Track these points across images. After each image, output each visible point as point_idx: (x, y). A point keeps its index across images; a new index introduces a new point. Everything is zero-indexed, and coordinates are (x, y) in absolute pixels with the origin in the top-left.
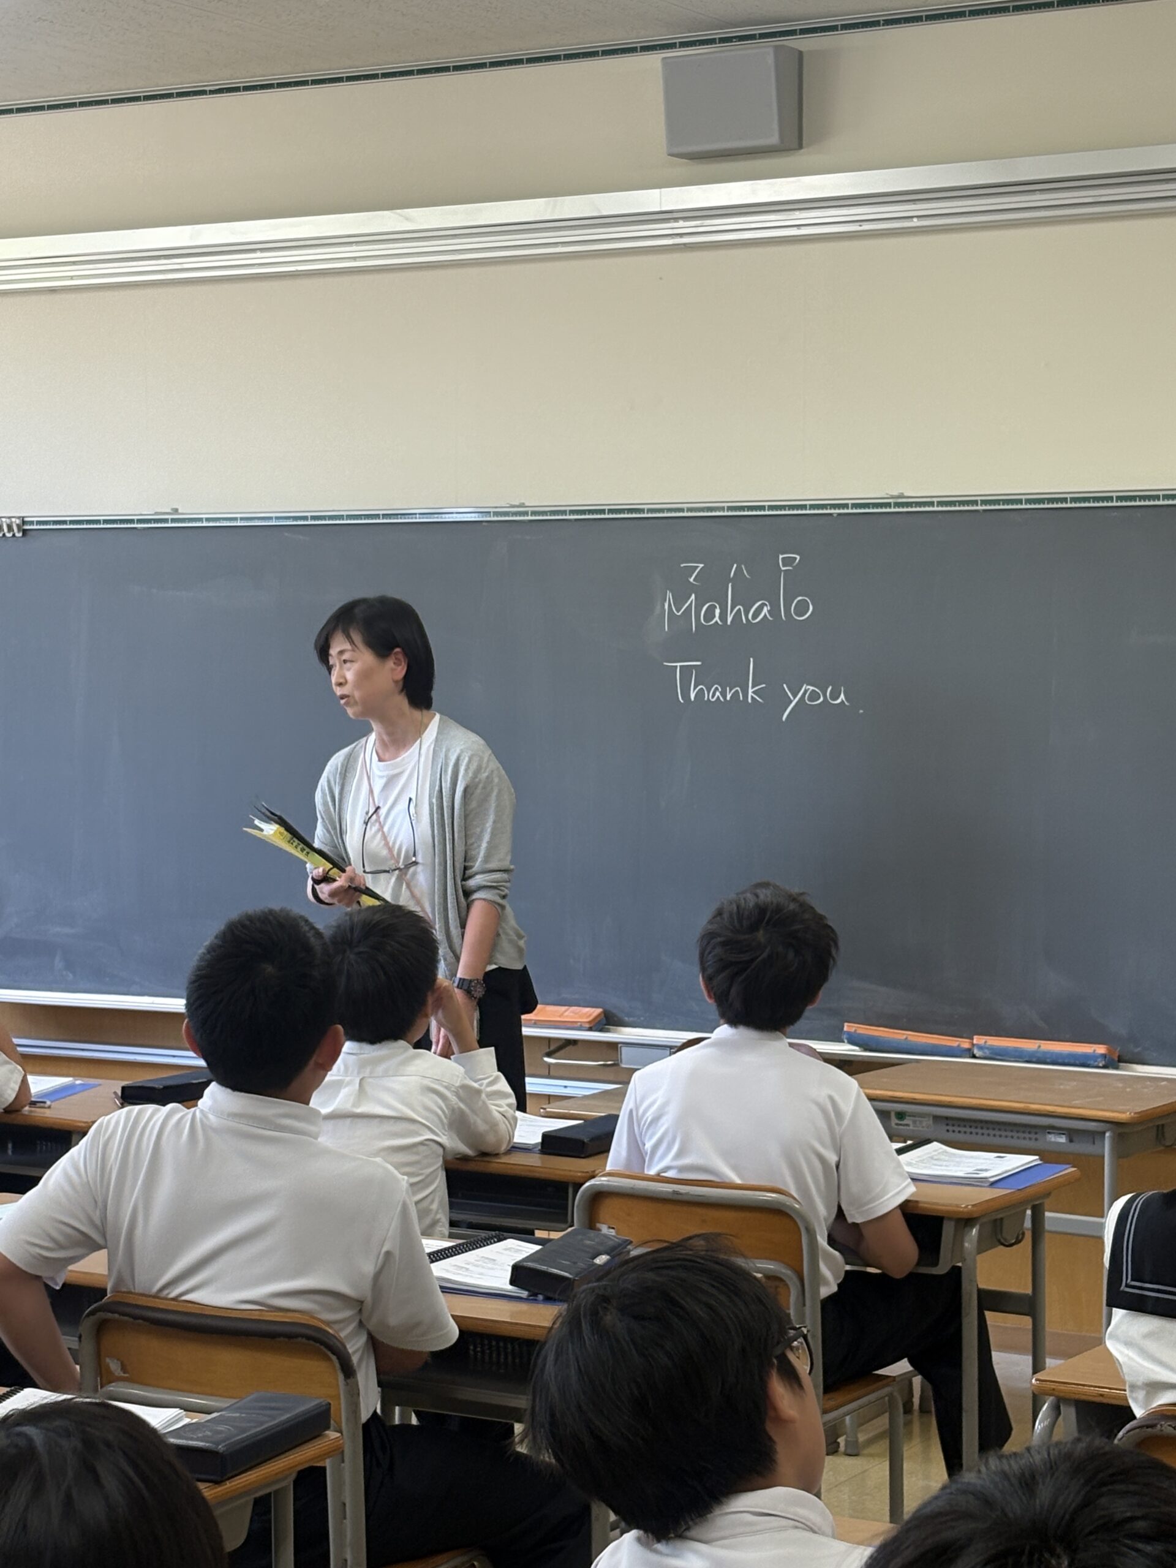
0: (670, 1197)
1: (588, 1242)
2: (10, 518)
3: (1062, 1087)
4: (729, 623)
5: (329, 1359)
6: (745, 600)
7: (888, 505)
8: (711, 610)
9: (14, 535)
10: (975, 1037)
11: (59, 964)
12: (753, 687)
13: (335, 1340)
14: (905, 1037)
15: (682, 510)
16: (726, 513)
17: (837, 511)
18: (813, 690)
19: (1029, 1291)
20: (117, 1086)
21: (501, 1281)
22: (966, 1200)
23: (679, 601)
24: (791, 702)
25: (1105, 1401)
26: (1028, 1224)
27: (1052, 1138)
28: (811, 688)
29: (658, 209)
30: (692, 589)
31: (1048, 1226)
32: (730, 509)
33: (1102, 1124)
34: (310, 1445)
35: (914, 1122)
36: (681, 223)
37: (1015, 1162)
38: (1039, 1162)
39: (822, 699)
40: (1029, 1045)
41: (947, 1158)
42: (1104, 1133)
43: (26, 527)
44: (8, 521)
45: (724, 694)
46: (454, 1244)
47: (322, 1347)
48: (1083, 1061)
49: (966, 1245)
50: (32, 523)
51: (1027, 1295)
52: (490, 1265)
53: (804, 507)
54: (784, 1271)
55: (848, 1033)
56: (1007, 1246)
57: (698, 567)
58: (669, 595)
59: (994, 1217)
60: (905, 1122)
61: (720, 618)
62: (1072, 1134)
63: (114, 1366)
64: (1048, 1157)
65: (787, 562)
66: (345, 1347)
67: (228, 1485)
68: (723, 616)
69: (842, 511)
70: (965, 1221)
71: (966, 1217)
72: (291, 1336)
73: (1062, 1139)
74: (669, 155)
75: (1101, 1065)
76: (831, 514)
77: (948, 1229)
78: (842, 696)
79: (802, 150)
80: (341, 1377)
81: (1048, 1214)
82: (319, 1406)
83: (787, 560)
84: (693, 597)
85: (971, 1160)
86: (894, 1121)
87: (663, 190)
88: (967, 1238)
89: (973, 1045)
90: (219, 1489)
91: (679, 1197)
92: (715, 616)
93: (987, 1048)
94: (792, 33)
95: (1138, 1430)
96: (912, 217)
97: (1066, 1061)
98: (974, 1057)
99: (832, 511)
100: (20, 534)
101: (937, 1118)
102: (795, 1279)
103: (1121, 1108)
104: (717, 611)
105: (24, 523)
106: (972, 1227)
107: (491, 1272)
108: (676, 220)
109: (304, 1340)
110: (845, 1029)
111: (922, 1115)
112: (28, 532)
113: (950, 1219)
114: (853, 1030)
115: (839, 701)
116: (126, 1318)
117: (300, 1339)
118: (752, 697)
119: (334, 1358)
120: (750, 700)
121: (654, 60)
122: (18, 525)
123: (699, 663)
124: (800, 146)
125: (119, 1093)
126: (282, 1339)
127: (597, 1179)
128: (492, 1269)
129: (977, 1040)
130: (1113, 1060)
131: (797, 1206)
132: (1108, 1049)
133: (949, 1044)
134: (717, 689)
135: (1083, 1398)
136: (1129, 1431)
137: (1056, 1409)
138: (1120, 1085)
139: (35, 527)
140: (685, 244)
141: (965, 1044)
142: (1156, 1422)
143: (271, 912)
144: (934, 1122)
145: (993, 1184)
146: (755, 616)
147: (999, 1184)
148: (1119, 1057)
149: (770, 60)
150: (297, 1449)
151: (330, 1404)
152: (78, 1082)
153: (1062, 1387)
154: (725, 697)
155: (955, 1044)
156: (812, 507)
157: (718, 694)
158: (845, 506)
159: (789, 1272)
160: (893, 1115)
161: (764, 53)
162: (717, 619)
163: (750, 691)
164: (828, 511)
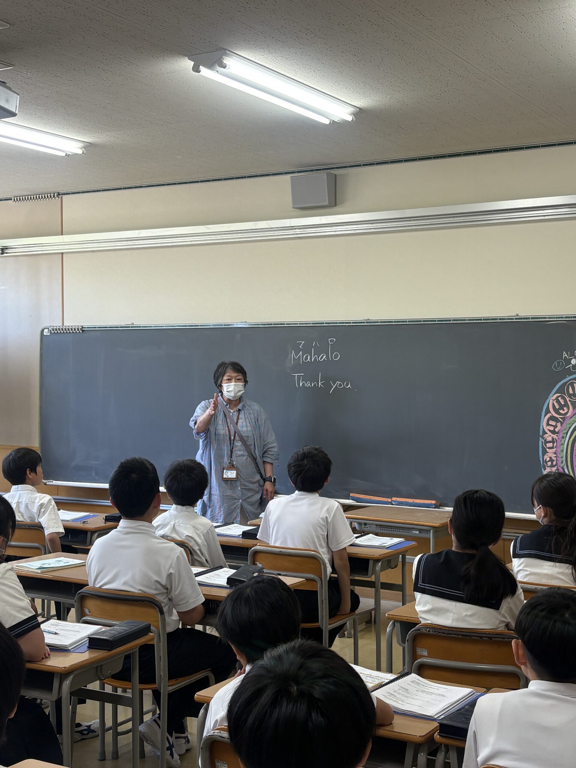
0: (279, 553)
1: (250, 569)
2: (78, 326)
3: (418, 515)
4: (313, 361)
5: (156, 608)
6: (318, 353)
7: (364, 322)
8: (307, 356)
9: (79, 332)
10: (393, 498)
11: (93, 474)
12: (320, 382)
13: (158, 603)
14: (369, 498)
15: (297, 324)
16: (311, 325)
17: (348, 324)
18: (340, 383)
19: (401, 583)
20: (104, 515)
21: (223, 582)
22: (377, 553)
23: (297, 354)
24: (333, 387)
25: (409, 621)
26: (400, 560)
27: (414, 532)
28: (339, 382)
29: (289, 226)
30: (301, 350)
31: (407, 561)
32: (313, 324)
33: (430, 527)
34: (143, 638)
35: (370, 527)
36: (297, 230)
37: (396, 540)
38: (404, 540)
39: (343, 386)
40: (410, 501)
41: (374, 539)
42: (430, 530)
43: (83, 329)
44: (77, 327)
45: (311, 384)
46: (206, 570)
47: (153, 605)
48: (428, 506)
49: (377, 568)
50: (85, 328)
51: (400, 585)
52: (218, 577)
53: (337, 323)
54: (316, 577)
55: (351, 496)
56: (392, 569)
57: (302, 343)
58: (293, 352)
59: (387, 559)
60: (367, 527)
61: (310, 359)
62: (420, 531)
63: (87, 611)
64: (407, 538)
65: (331, 341)
66: (161, 605)
67: (114, 651)
68: (311, 359)
69: (349, 324)
70: (377, 561)
71: (377, 559)
72: (143, 601)
73: (417, 532)
74: (293, 208)
75: (433, 507)
76: (346, 326)
77: (371, 563)
78: (349, 385)
79: (336, 207)
80: (159, 615)
81: (407, 557)
82: (147, 624)
83: (332, 340)
84: (301, 352)
85: (381, 540)
86: (363, 526)
87: (291, 219)
88: (377, 566)
89: (392, 500)
90: (110, 653)
91: (281, 553)
92: (308, 359)
93: (397, 502)
94: (333, 168)
95: (415, 631)
96: (372, 229)
97: (422, 506)
98: (392, 504)
99: (346, 325)
100: (81, 332)
101: (377, 525)
102: (319, 580)
103: (436, 522)
104: (309, 357)
105: (83, 328)
106: (380, 562)
107: (218, 579)
108: (296, 229)
109: (147, 602)
110: (351, 495)
111: (372, 524)
112: (84, 331)
113: (372, 560)
114: (353, 495)
115: (348, 387)
116: (90, 595)
117: (146, 602)
118: (320, 385)
119: (157, 608)
120: (319, 387)
121: (288, 177)
122: (81, 329)
123: (303, 374)
124: (336, 205)
125: (105, 518)
126: (140, 602)
127: (256, 547)
128: (218, 578)
129: (394, 499)
130: (438, 506)
131: (320, 556)
132: (436, 502)
133: (384, 500)
134: (309, 383)
135: (402, 620)
136: (411, 632)
137: (394, 624)
138: (438, 514)
139: (86, 329)
140: (298, 237)
141: (389, 500)
142: (420, 629)
143: (135, 458)
144: (376, 526)
145: (387, 548)
146: (321, 359)
147: (390, 548)
148: (440, 505)
149: (325, 177)
150: (139, 639)
151: (150, 624)
152: (91, 514)
153: (397, 617)
154: (311, 385)
155: (386, 500)
156: (339, 323)
157: (309, 384)
158: (350, 323)
159: (318, 578)
160: (363, 524)
161: (323, 175)
162: (309, 360)
163: (320, 383)
164: (345, 325)
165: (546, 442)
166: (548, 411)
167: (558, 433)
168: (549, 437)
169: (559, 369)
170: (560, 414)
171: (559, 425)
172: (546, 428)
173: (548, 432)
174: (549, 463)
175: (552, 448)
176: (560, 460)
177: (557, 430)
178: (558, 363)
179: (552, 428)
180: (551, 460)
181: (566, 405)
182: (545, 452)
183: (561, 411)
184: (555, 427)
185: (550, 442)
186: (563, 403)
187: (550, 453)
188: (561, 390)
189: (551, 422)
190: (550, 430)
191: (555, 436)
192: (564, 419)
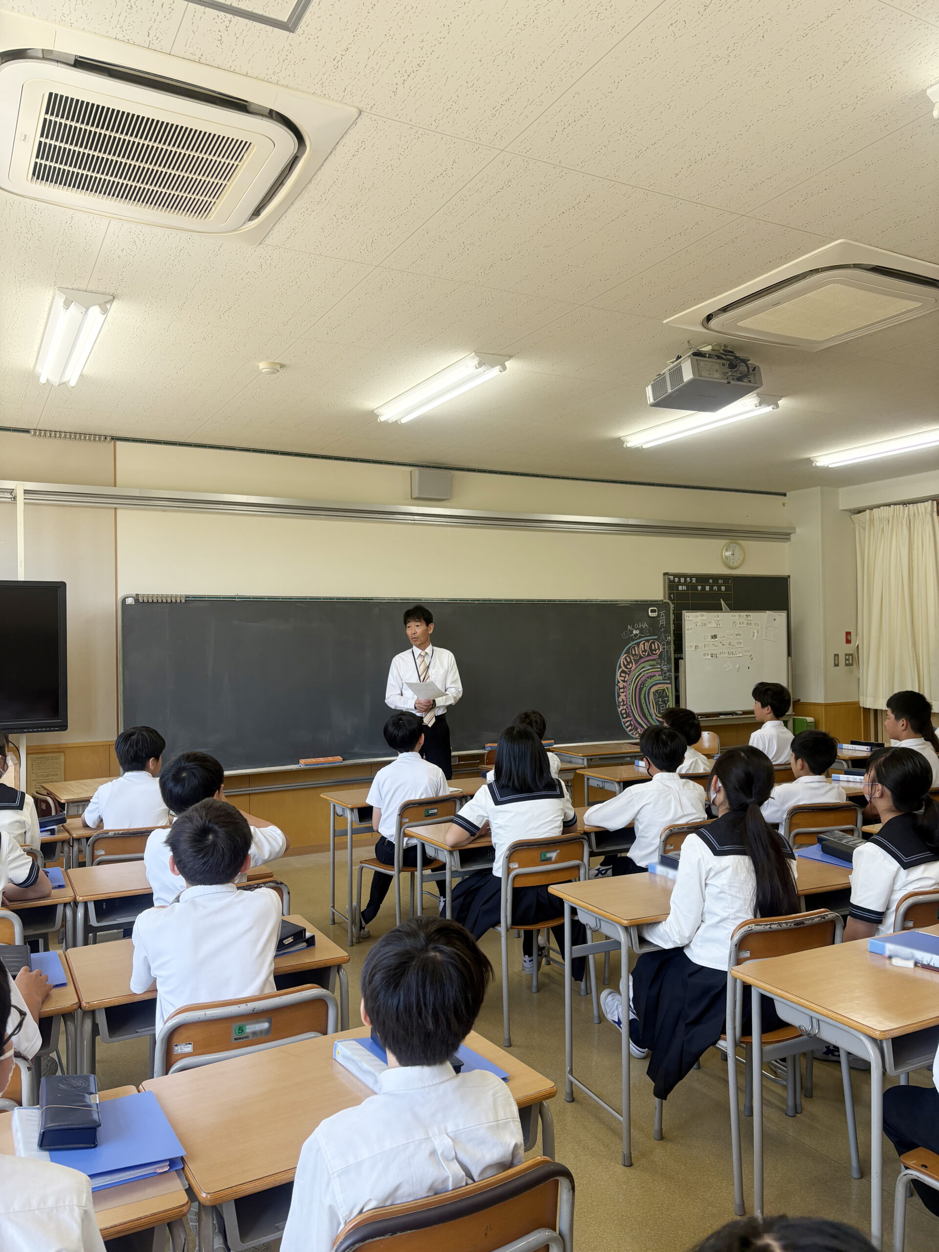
17: (477, 602)
69: (479, 602)
165: (620, 689)
166: (620, 667)
167: (626, 681)
168: (621, 685)
169: (626, 637)
170: (627, 668)
171: (627, 676)
172: (620, 679)
173: (620, 681)
174: (622, 703)
175: (623, 692)
176: (628, 700)
177: (626, 679)
178: (626, 633)
179: (623, 679)
180: (623, 701)
181: (631, 662)
182: (619, 696)
183: (628, 666)
184: (625, 677)
185: (622, 688)
186: (629, 660)
187: (622, 696)
188: (627, 652)
189: (623, 675)
190: (622, 680)
191: (625, 684)
192: (630, 671)
